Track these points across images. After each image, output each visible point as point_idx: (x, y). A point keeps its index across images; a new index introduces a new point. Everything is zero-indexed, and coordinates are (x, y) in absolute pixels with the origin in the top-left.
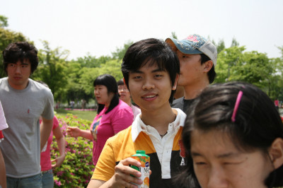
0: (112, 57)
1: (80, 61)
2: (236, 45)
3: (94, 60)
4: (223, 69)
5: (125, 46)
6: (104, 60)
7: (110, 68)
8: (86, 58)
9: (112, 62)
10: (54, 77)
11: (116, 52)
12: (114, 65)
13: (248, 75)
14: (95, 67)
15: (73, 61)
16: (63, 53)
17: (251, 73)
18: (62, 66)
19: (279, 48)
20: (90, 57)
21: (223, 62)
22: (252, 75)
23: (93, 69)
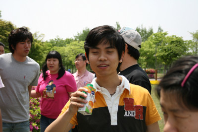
0: (74, 39)
1: (52, 42)
2: (161, 31)
3: (62, 41)
4: (152, 48)
5: (84, 31)
6: (69, 41)
7: (73, 47)
8: (56, 39)
9: (74, 43)
10: (33, 53)
11: (77, 35)
12: (76, 45)
13: (169, 52)
14: (62, 46)
15: (47, 42)
16: (40, 36)
17: (171, 51)
18: (39, 45)
19: (191, 33)
20: (59, 39)
21: (152, 43)
22: (172, 52)
23: (61, 47)
